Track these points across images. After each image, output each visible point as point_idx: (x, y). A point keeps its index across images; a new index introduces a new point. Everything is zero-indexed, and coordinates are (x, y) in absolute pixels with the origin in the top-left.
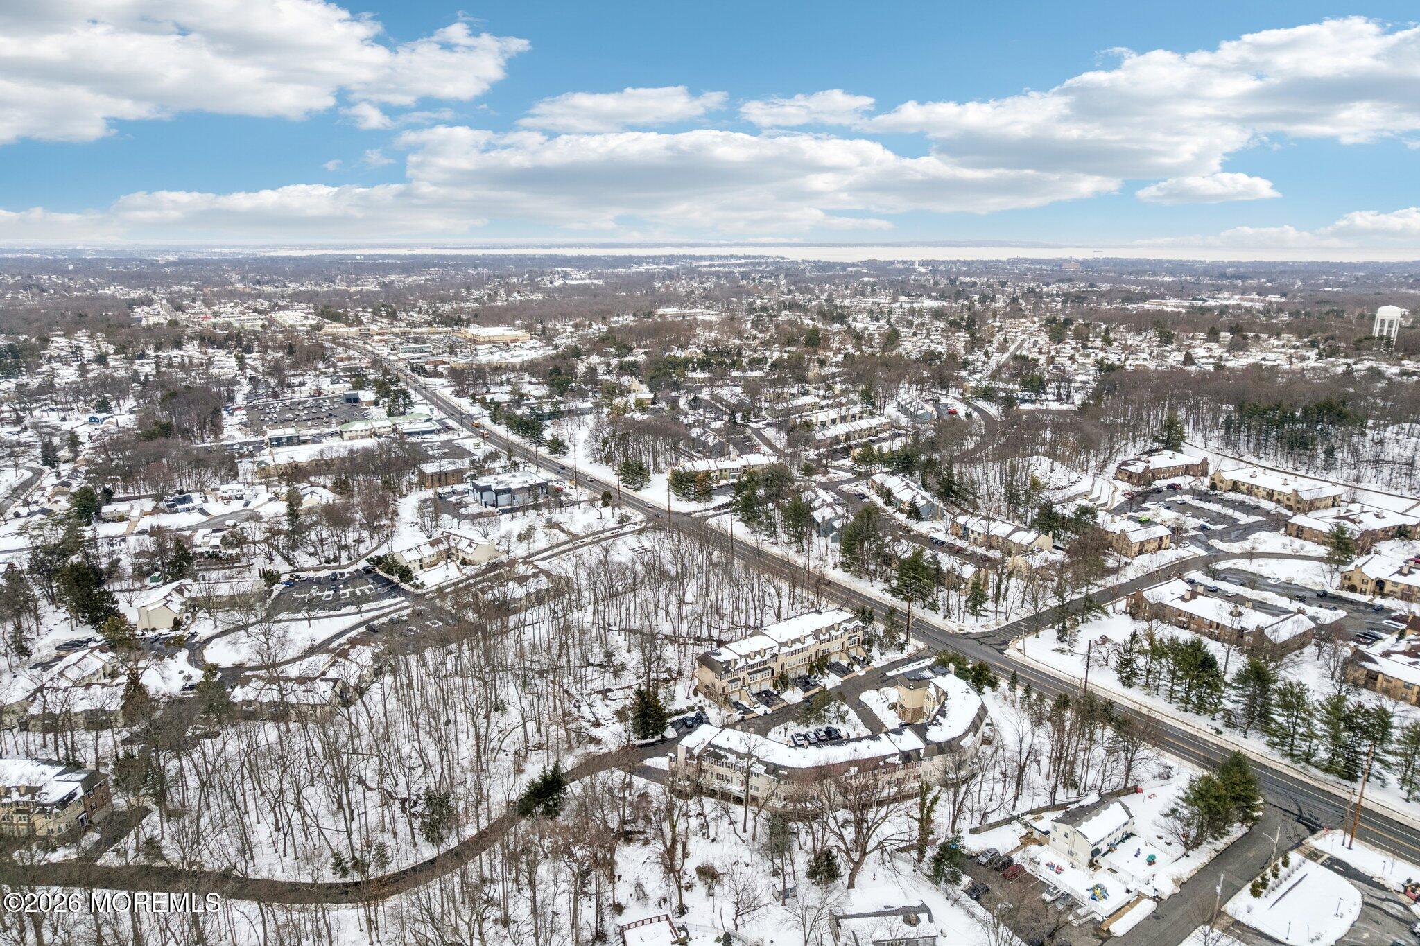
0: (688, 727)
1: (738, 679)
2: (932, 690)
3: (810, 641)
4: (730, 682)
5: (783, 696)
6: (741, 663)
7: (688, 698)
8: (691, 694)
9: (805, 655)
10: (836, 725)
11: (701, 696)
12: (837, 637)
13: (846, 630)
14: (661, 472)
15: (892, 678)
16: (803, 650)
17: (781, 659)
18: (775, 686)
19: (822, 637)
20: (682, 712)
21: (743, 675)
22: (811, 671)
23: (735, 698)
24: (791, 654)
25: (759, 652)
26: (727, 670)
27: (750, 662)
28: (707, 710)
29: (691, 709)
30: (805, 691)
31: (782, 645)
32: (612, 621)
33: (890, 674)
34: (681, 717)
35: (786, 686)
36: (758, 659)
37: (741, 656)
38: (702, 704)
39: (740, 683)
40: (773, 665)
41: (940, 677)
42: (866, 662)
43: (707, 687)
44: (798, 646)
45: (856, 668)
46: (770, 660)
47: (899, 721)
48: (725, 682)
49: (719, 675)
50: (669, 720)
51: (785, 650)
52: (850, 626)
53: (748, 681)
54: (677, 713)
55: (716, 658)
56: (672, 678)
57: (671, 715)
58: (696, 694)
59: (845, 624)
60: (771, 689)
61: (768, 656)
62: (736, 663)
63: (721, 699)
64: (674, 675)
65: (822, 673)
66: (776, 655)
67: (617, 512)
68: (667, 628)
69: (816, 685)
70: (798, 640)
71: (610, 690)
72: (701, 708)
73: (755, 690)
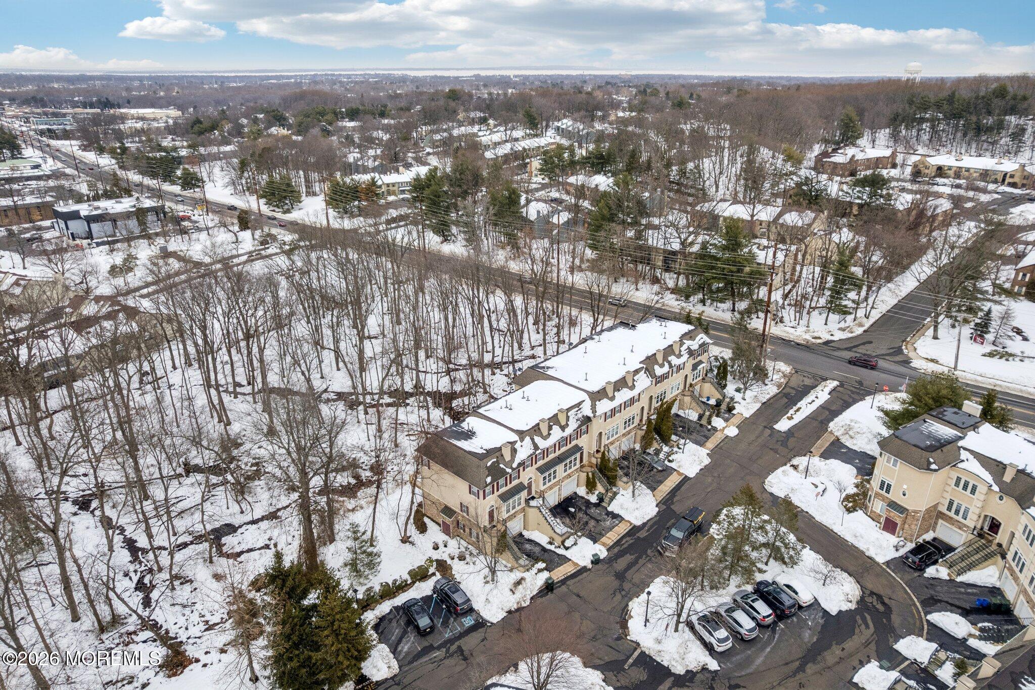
0: (422, 633)
1: (519, 488)
2: (972, 465)
3: (643, 382)
4: (504, 497)
5: (613, 507)
6: (524, 451)
7: (405, 540)
8: (412, 530)
9: (635, 410)
10: (773, 573)
11: (435, 533)
12: (679, 368)
13: (691, 353)
14: (315, 194)
15: (790, 432)
16: (632, 401)
17: (597, 426)
18: (591, 485)
19: (659, 371)
20: (402, 587)
21: (529, 475)
22: (646, 441)
23: (515, 527)
24: (613, 412)
25: (554, 419)
26: (497, 473)
27: (543, 444)
28: (458, 568)
29: (420, 575)
30: (653, 489)
31: (597, 396)
32: (241, 378)
33: (783, 425)
34: (401, 599)
35: (611, 481)
36: (557, 434)
37: (521, 434)
38: (442, 554)
39: (524, 494)
40: (582, 442)
41: (971, 434)
42: (725, 408)
43: (448, 511)
44: (624, 395)
45: (718, 422)
46: (578, 433)
47: (893, 540)
48: (492, 500)
49: (478, 488)
50: (370, 617)
51: (604, 406)
52: (694, 345)
53: (539, 485)
54: (389, 592)
55: (464, 444)
56: (361, 484)
57: (368, 603)
58: (422, 528)
59: (688, 343)
60: (582, 491)
61: (573, 425)
62: (514, 451)
63: (490, 543)
64: (366, 474)
65: (666, 440)
66: (587, 420)
67: (258, 233)
68: (340, 382)
69: (667, 471)
70: (621, 384)
71: (231, 529)
72: (442, 566)
73: (553, 499)
